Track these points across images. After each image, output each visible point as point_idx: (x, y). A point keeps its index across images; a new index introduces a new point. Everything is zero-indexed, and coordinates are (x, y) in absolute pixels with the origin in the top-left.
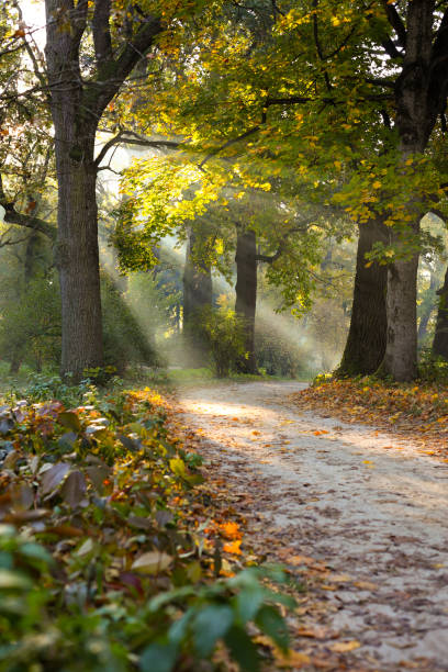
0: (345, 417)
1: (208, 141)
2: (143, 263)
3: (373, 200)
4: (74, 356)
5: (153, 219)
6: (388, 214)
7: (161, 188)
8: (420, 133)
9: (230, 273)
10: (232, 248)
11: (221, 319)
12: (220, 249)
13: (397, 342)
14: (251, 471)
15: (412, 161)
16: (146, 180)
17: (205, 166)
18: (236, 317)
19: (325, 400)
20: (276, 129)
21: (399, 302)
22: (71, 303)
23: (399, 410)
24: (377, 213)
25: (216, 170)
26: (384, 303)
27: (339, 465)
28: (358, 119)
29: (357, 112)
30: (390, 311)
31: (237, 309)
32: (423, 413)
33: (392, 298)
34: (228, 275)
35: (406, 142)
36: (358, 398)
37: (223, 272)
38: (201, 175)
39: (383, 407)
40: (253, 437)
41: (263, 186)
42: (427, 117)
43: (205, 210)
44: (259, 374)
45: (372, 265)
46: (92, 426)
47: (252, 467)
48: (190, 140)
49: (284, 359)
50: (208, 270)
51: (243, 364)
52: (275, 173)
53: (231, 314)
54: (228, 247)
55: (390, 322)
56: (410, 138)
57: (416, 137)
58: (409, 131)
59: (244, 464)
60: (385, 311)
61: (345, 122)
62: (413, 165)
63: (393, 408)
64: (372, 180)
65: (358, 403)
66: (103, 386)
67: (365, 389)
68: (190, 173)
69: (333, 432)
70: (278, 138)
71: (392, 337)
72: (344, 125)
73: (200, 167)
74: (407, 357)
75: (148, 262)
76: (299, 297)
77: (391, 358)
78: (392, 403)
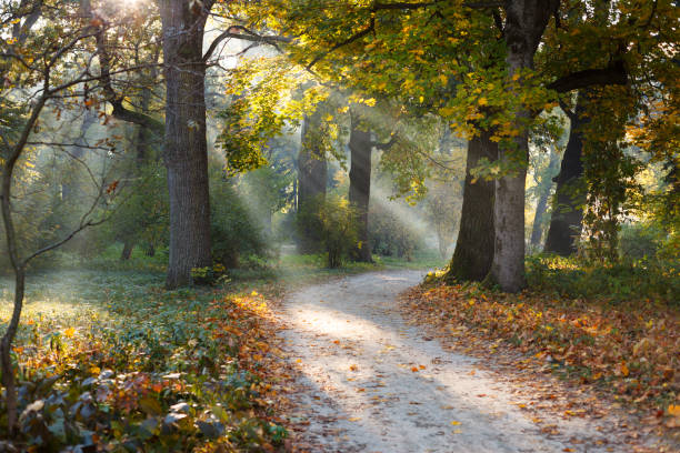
0: (447, 341)
1: (315, 44)
2: (251, 163)
3: (479, 116)
4: (182, 256)
5: (261, 120)
6: (493, 130)
7: (268, 90)
8: (529, 41)
9: (345, 158)
10: (346, 133)
11: (334, 209)
12: (334, 133)
13: (505, 251)
14: (338, 434)
15: (519, 76)
16: (254, 80)
17: (314, 68)
18: (350, 206)
19: (431, 311)
20: (382, 43)
21: (507, 212)
22: (180, 202)
23: (500, 336)
24: (482, 129)
25: (324, 72)
26: (491, 212)
27: (426, 426)
28: (465, 31)
29: (464, 24)
30: (498, 221)
31: (351, 198)
32: (523, 343)
33: (500, 209)
34: (342, 160)
35: (515, 51)
36: (462, 315)
37: (338, 157)
38: (309, 76)
39: (486, 330)
40: (351, 374)
41: (367, 102)
42: (537, 25)
43: (314, 110)
44: (372, 262)
45: (477, 182)
46: (172, 414)
47: (339, 427)
48: (298, 42)
49: (401, 241)
50: (322, 155)
51: (356, 254)
52: (380, 88)
53: (344, 202)
54: (342, 131)
55: (497, 231)
56: (519, 46)
57: (525, 47)
58: (517, 39)
59: (335, 420)
60: (492, 221)
61: (452, 35)
62: (519, 81)
63: (495, 334)
64: (479, 96)
65: (462, 321)
66: (211, 285)
67: (472, 302)
68: (299, 74)
69: (431, 367)
70: (383, 51)
71: (500, 247)
72: (450, 39)
73: (308, 68)
74: (515, 267)
75: (257, 163)
76: (413, 185)
77: (498, 268)
78: (495, 327)
